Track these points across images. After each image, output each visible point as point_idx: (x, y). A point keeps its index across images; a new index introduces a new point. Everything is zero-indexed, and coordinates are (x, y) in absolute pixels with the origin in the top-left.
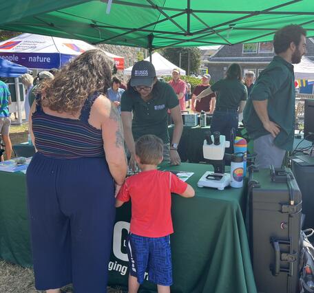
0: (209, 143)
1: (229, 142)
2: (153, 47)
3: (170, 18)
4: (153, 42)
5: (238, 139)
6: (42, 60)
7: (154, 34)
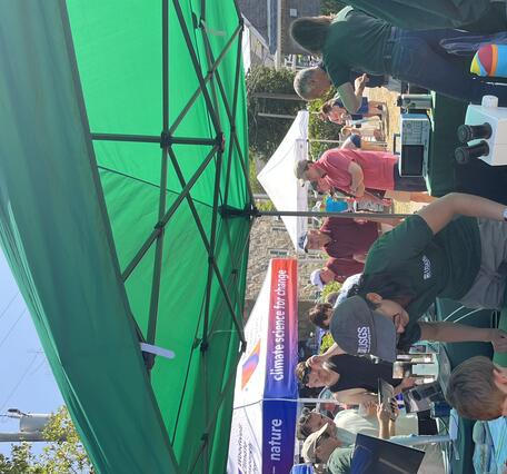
0: (484, 149)
1: (486, 99)
2: (247, 206)
3: (187, 187)
4: (237, 207)
5: (476, 66)
6: (277, 435)
7: (220, 204)
